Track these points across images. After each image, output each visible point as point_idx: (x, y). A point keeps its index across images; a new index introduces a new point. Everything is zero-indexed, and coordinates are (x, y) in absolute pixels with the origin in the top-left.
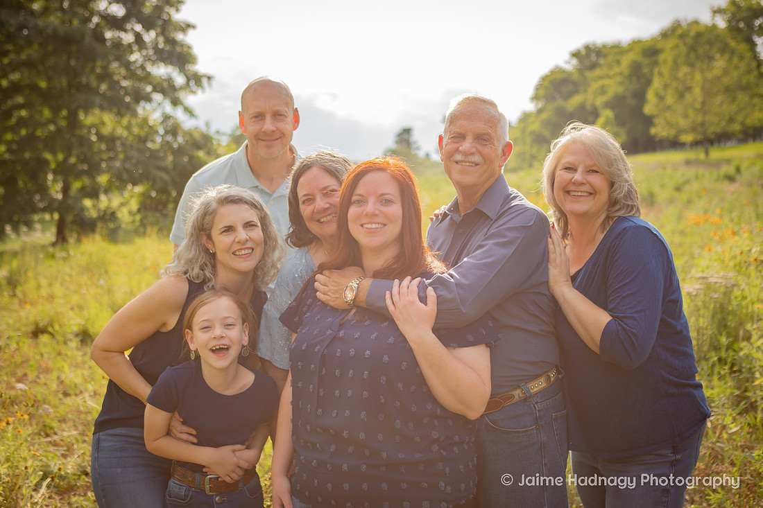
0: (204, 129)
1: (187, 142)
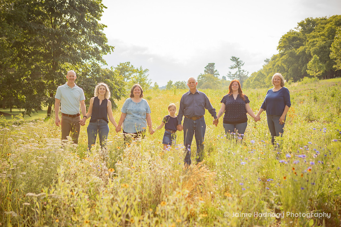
0: (110, 69)
1: (103, 75)
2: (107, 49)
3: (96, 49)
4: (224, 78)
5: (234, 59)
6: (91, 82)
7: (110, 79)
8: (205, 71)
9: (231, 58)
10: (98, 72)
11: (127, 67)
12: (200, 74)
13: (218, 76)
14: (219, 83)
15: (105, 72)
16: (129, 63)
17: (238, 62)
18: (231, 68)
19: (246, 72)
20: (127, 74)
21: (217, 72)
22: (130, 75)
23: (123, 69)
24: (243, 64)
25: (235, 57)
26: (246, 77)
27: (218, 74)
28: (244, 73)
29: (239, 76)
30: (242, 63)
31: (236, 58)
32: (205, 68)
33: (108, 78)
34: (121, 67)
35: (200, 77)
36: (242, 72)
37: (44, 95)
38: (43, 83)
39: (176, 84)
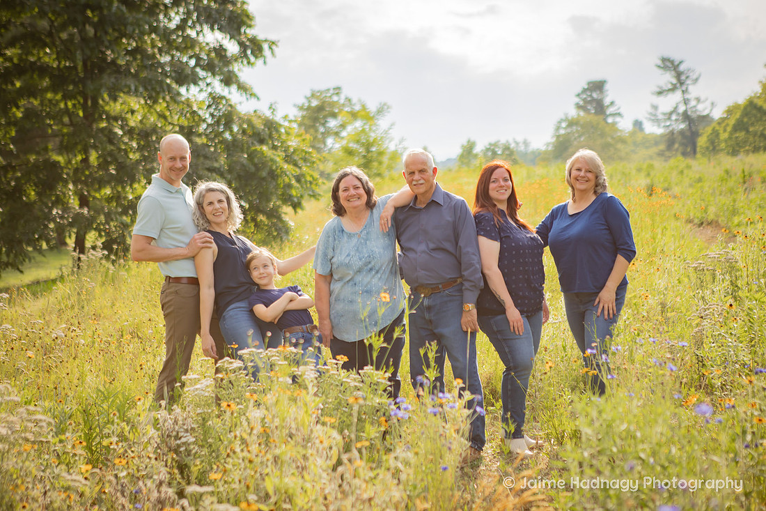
0: (268, 114)
1: (244, 132)
2: (253, 48)
3: (220, 51)
4: (638, 124)
5: (669, 64)
6: (206, 157)
7: (267, 144)
8: (578, 107)
9: (660, 63)
10: (228, 125)
11: (333, 104)
12: (563, 117)
13: (618, 119)
14: (623, 141)
15: (250, 123)
16: (338, 90)
17: (679, 75)
18: (660, 93)
19: (708, 104)
20: (332, 123)
21: (616, 108)
22: (343, 126)
23: (320, 109)
24: (697, 80)
25: (671, 59)
26: (705, 119)
27: (619, 114)
28: (700, 107)
29: (686, 116)
30: (695, 77)
31: (672, 62)
32: (578, 95)
33: (262, 142)
34: (315, 103)
35: (564, 125)
36: (693, 103)
37: (59, 201)
38: (56, 164)
39: (488, 150)
